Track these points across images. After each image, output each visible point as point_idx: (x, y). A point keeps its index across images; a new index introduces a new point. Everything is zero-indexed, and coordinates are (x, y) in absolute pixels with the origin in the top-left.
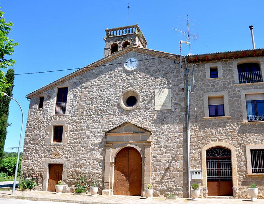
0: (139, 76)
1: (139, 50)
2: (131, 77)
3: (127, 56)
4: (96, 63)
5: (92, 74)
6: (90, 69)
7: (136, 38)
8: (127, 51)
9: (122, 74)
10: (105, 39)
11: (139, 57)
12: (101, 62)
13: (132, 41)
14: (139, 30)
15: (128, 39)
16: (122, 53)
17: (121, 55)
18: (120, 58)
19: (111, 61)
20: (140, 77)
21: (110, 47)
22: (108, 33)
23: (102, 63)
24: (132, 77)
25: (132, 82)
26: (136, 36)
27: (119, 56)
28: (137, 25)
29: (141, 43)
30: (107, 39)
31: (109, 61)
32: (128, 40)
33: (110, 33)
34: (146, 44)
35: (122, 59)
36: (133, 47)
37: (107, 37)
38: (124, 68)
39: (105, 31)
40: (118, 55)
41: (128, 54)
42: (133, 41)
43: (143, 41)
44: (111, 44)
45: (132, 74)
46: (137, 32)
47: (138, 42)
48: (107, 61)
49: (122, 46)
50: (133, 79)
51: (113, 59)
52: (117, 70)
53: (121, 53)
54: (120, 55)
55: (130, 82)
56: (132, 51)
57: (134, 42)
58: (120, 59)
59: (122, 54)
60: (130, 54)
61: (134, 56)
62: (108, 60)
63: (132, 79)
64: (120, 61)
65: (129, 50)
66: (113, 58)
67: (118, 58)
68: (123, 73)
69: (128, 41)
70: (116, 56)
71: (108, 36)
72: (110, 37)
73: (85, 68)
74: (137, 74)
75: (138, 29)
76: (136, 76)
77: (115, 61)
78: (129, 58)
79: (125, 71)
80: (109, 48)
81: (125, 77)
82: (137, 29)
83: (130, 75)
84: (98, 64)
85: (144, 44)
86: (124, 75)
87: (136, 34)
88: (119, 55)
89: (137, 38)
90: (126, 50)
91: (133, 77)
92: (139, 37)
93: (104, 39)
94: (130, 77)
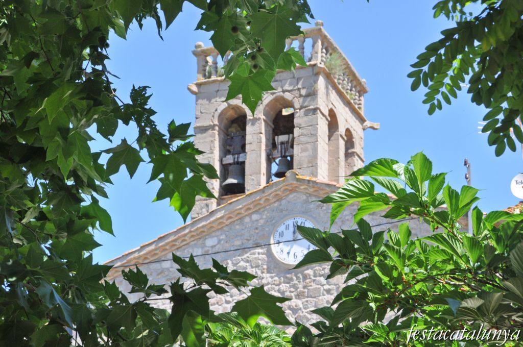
0: (323, 285)
1: (322, 190)
2: (294, 286)
3: (281, 211)
4: (172, 238)
5: (158, 274)
6: (151, 259)
7: (316, 82)
8: (278, 192)
9: (264, 275)
10: (195, 89)
11: (322, 215)
12: (190, 232)
13: (301, 96)
14: (329, 48)
15: (287, 87)
16: (262, 202)
17: (259, 207)
18: (255, 217)
19: (226, 229)
20: (327, 287)
21: (216, 122)
22: (207, 62)
23: (193, 236)
24: (301, 286)
25: (301, 306)
26: (317, 74)
27: (250, 212)
28: (320, 29)
29: (338, 98)
30: (204, 89)
31: (218, 230)
32: (284, 91)
33: (215, 63)
34: (362, 91)
35: (262, 221)
36: (298, 180)
37: (203, 80)
38: (270, 254)
39: (195, 53)
40: (249, 209)
41: (283, 202)
42: (308, 96)
43: (345, 85)
44: (219, 111)
45: (298, 278)
46: (320, 55)
47: (327, 94)
48: (212, 227)
49: (263, 117)
50: (304, 297)
51: (230, 221)
52: (247, 261)
53: (260, 199)
54: (255, 206)
55: (294, 305)
56: (296, 191)
57: (309, 99)
58: (257, 221)
59: (260, 204)
60: (289, 202)
61: (303, 213)
62: (214, 225)
63: (298, 296)
64: (257, 228)
65: (286, 190)
66: (230, 218)
67: (247, 220)
68: (268, 272)
69: (288, 96)
70: (242, 211)
71: (204, 76)
72: (214, 81)
73: (132, 257)
74: (318, 278)
75: (323, 44)
76: (314, 286)
77: (237, 227)
78: (286, 217)
79: (275, 267)
80: (212, 127)
81: (277, 288)
82: (320, 43)
83: (292, 279)
84: (180, 241)
85: (352, 96)
86: (270, 280)
87: (315, 65)
88: (251, 206)
89: (321, 82)
90: (276, 191)
91: (304, 287)
92: (328, 77)
93: (189, 89)
94: (292, 289)
